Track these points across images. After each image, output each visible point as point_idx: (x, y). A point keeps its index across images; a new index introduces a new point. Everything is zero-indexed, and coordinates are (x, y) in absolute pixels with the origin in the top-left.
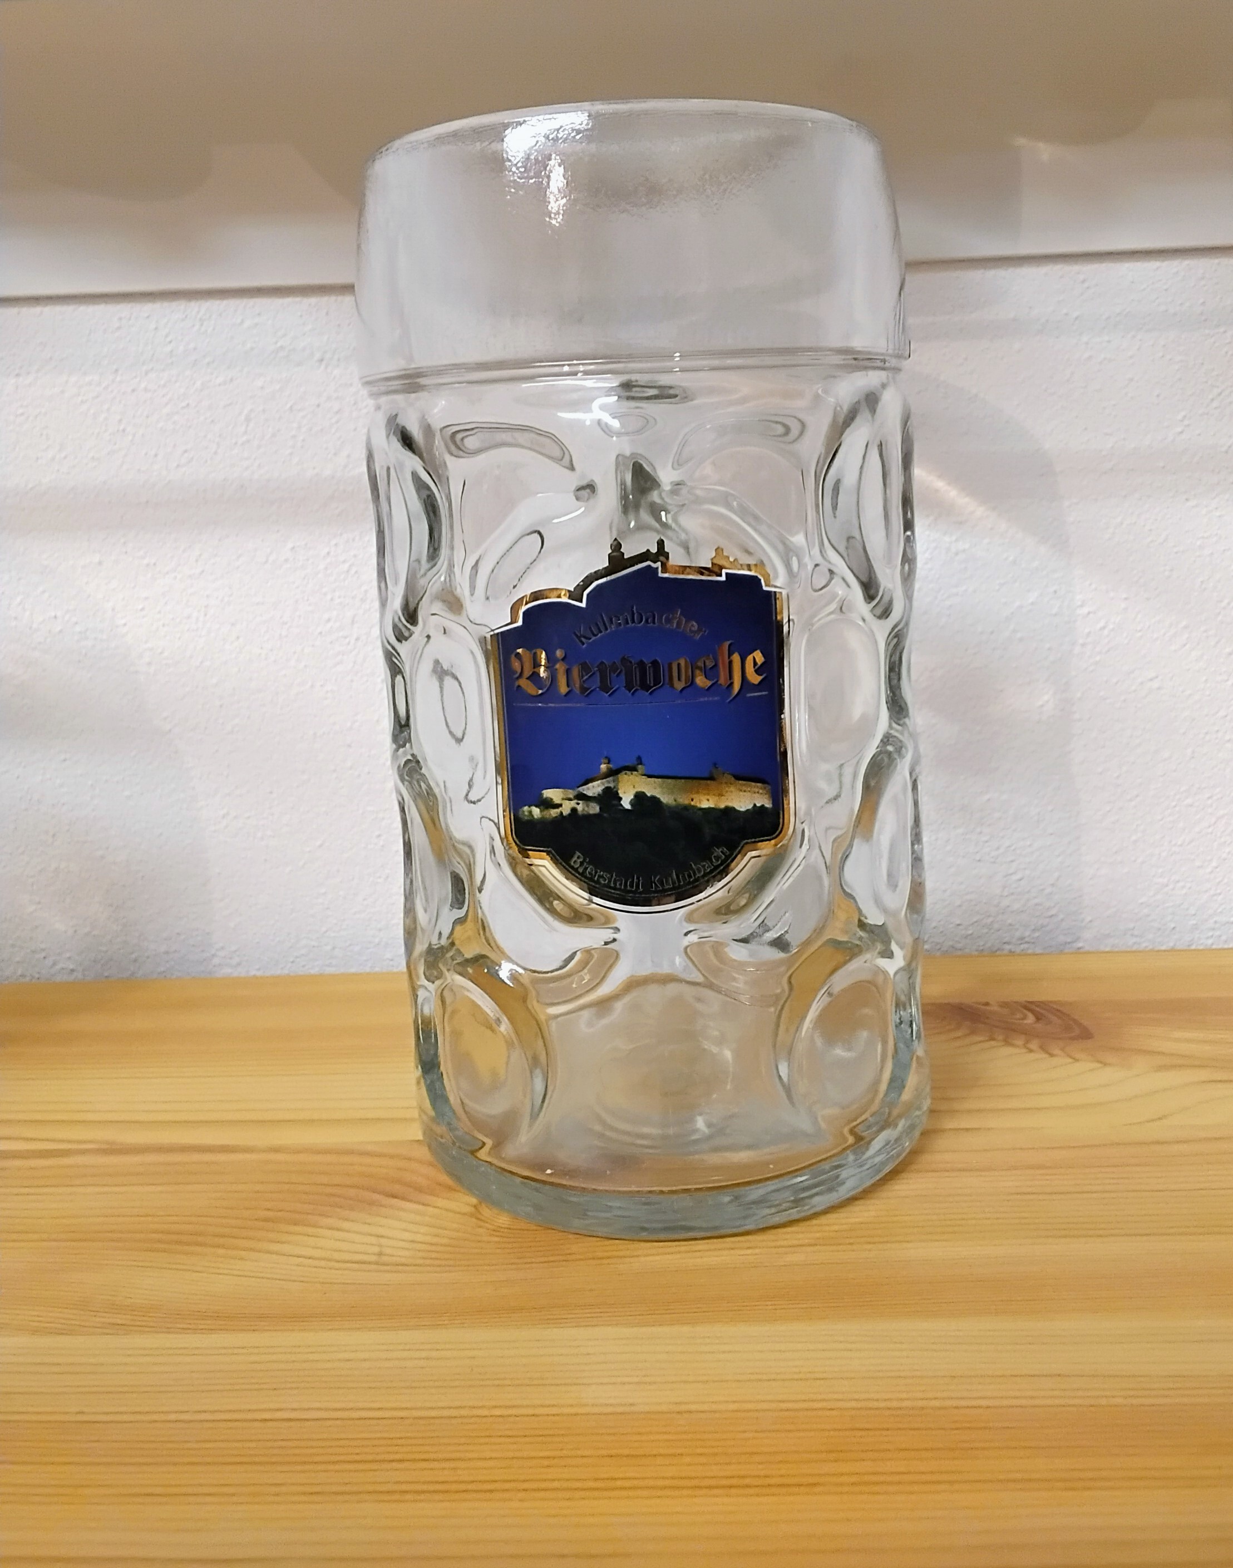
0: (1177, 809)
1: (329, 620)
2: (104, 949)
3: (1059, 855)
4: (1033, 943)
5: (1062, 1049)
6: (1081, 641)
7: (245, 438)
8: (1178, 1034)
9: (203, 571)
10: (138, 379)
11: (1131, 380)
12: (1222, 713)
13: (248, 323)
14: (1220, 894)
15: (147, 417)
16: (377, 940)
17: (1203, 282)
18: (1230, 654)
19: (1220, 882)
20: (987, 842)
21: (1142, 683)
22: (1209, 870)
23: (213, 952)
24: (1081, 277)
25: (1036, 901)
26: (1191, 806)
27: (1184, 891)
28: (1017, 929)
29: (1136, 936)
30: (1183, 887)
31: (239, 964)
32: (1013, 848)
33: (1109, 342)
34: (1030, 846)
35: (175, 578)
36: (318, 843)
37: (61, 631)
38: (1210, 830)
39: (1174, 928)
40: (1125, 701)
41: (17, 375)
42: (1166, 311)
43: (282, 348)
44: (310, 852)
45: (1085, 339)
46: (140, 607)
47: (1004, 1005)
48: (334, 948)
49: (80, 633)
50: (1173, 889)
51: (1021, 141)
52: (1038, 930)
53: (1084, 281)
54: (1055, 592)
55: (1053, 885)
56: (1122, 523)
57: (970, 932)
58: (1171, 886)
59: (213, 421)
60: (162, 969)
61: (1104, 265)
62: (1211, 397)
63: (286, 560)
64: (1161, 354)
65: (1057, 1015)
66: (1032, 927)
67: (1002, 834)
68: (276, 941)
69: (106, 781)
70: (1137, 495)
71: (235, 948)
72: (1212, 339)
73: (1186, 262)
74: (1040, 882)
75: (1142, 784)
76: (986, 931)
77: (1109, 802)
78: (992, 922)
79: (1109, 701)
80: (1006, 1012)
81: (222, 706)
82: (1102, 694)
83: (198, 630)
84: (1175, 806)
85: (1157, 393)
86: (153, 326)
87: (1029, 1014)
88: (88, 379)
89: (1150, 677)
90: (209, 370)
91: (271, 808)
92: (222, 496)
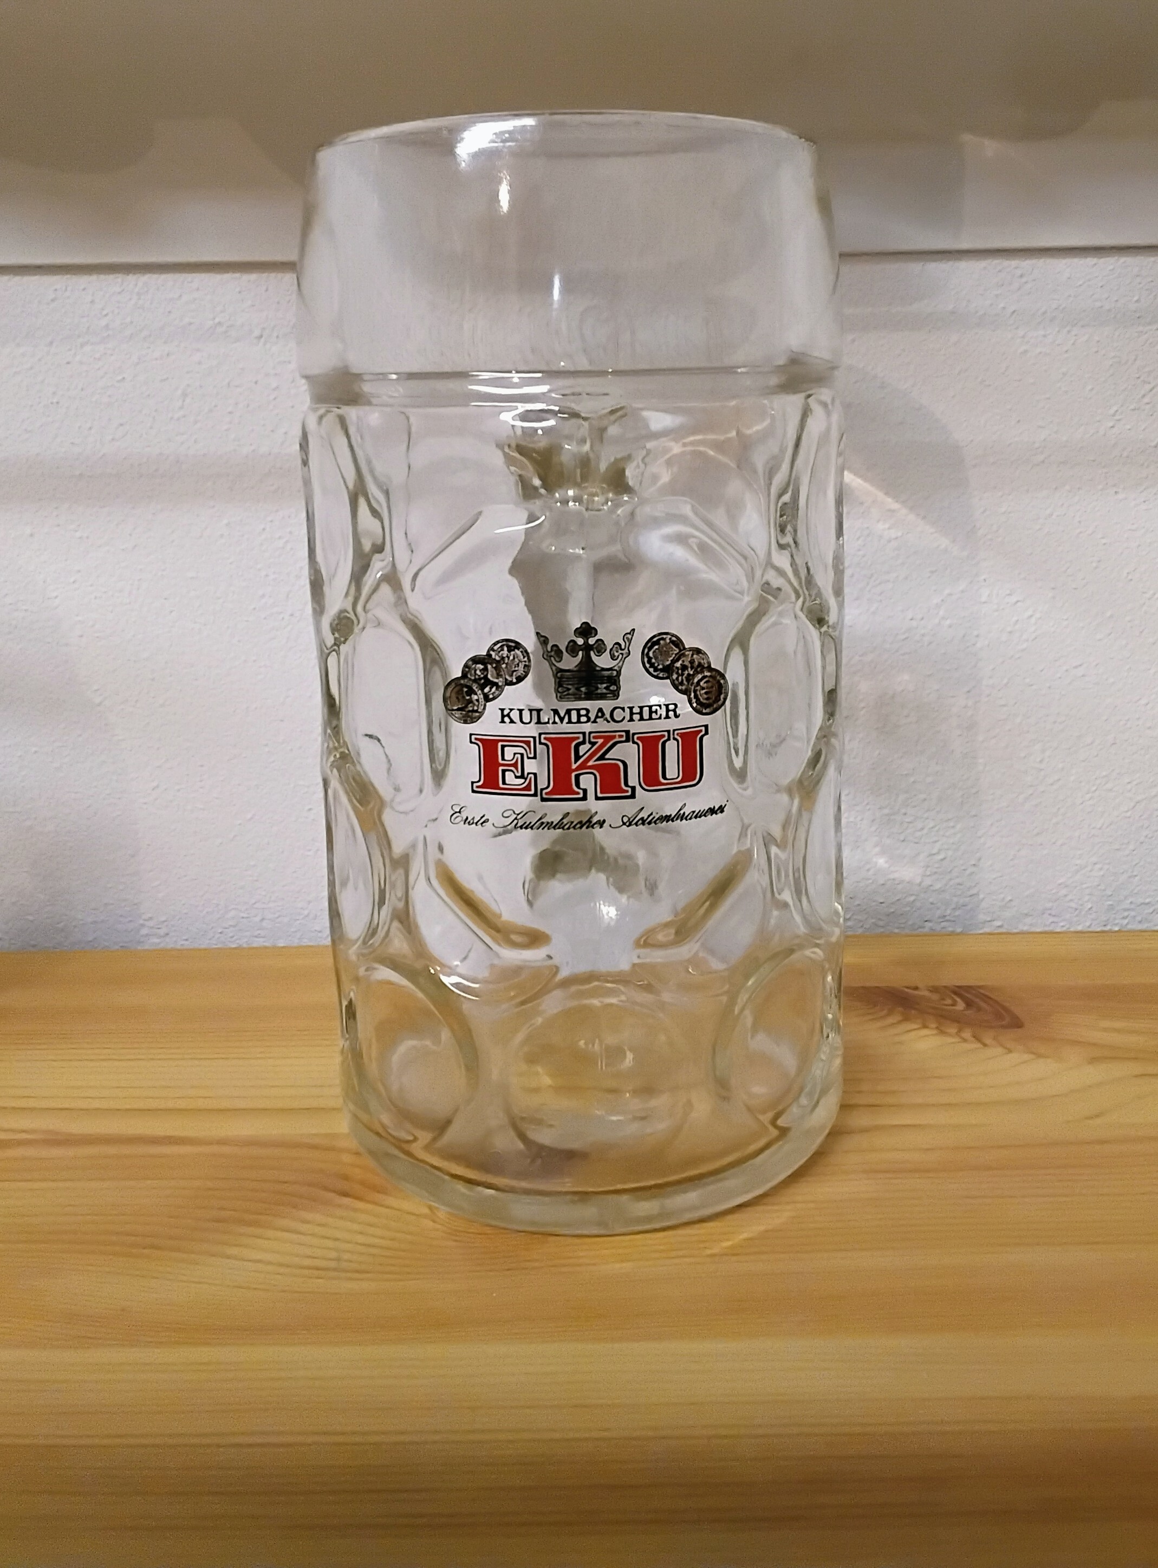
0: (1097, 793)
1: (263, 596)
2: (31, 918)
4: (954, 922)
5: (995, 1038)
6: (1009, 629)
7: (180, 413)
8: (1105, 1023)
9: (136, 546)
10: (74, 351)
11: (1064, 374)
12: (1143, 702)
13: (184, 299)
15: (83, 389)
16: (306, 912)
17: (1138, 280)
19: (1137, 864)
20: (911, 823)
21: (1067, 671)
22: (1127, 852)
23: (141, 922)
24: (1019, 272)
25: (958, 881)
26: (1111, 790)
27: (1102, 873)
28: (938, 909)
30: (1101, 869)
31: (167, 934)
32: (937, 828)
33: (1045, 336)
34: (953, 827)
35: (108, 551)
36: (249, 816)
38: (1130, 814)
40: (1050, 687)
42: (1102, 307)
43: (220, 323)
44: (240, 824)
46: (72, 580)
47: (934, 989)
48: (263, 919)
49: (11, 604)
50: (1091, 871)
51: (967, 138)
52: (959, 908)
53: (1021, 276)
55: (975, 865)
56: (1053, 514)
57: (892, 910)
58: (1089, 868)
59: (148, 396)
60: (90, 939)
61: (1042, 260)
62: (1143, 392)
63: (222, 536)
64: (1096, 349)
65: (985, 1002)
66: (953, 906)
67: (926, 815)
68: (205, 912)
69: (36, 752)
70: (1067, 487)
71: (163, 919)
72: (1146, 336)
73: (1123, 260)
74: (961, 862)
75: (1063, 769)
76: (908, 909)
77: (1031, 786)
78: (914, 901)
79: (1034, 687)
80: (935, 997)
81: (153, 680)
82: (1027, 680)
83: (130, 603)
84: (1095, 790)
85: (1089, 387)
86: (90, 298)
87: (959, 999)
88: (22, 350)
89: (1076, 665)
90: (146, 345)
91: (201, 781)
92: (157, 470)
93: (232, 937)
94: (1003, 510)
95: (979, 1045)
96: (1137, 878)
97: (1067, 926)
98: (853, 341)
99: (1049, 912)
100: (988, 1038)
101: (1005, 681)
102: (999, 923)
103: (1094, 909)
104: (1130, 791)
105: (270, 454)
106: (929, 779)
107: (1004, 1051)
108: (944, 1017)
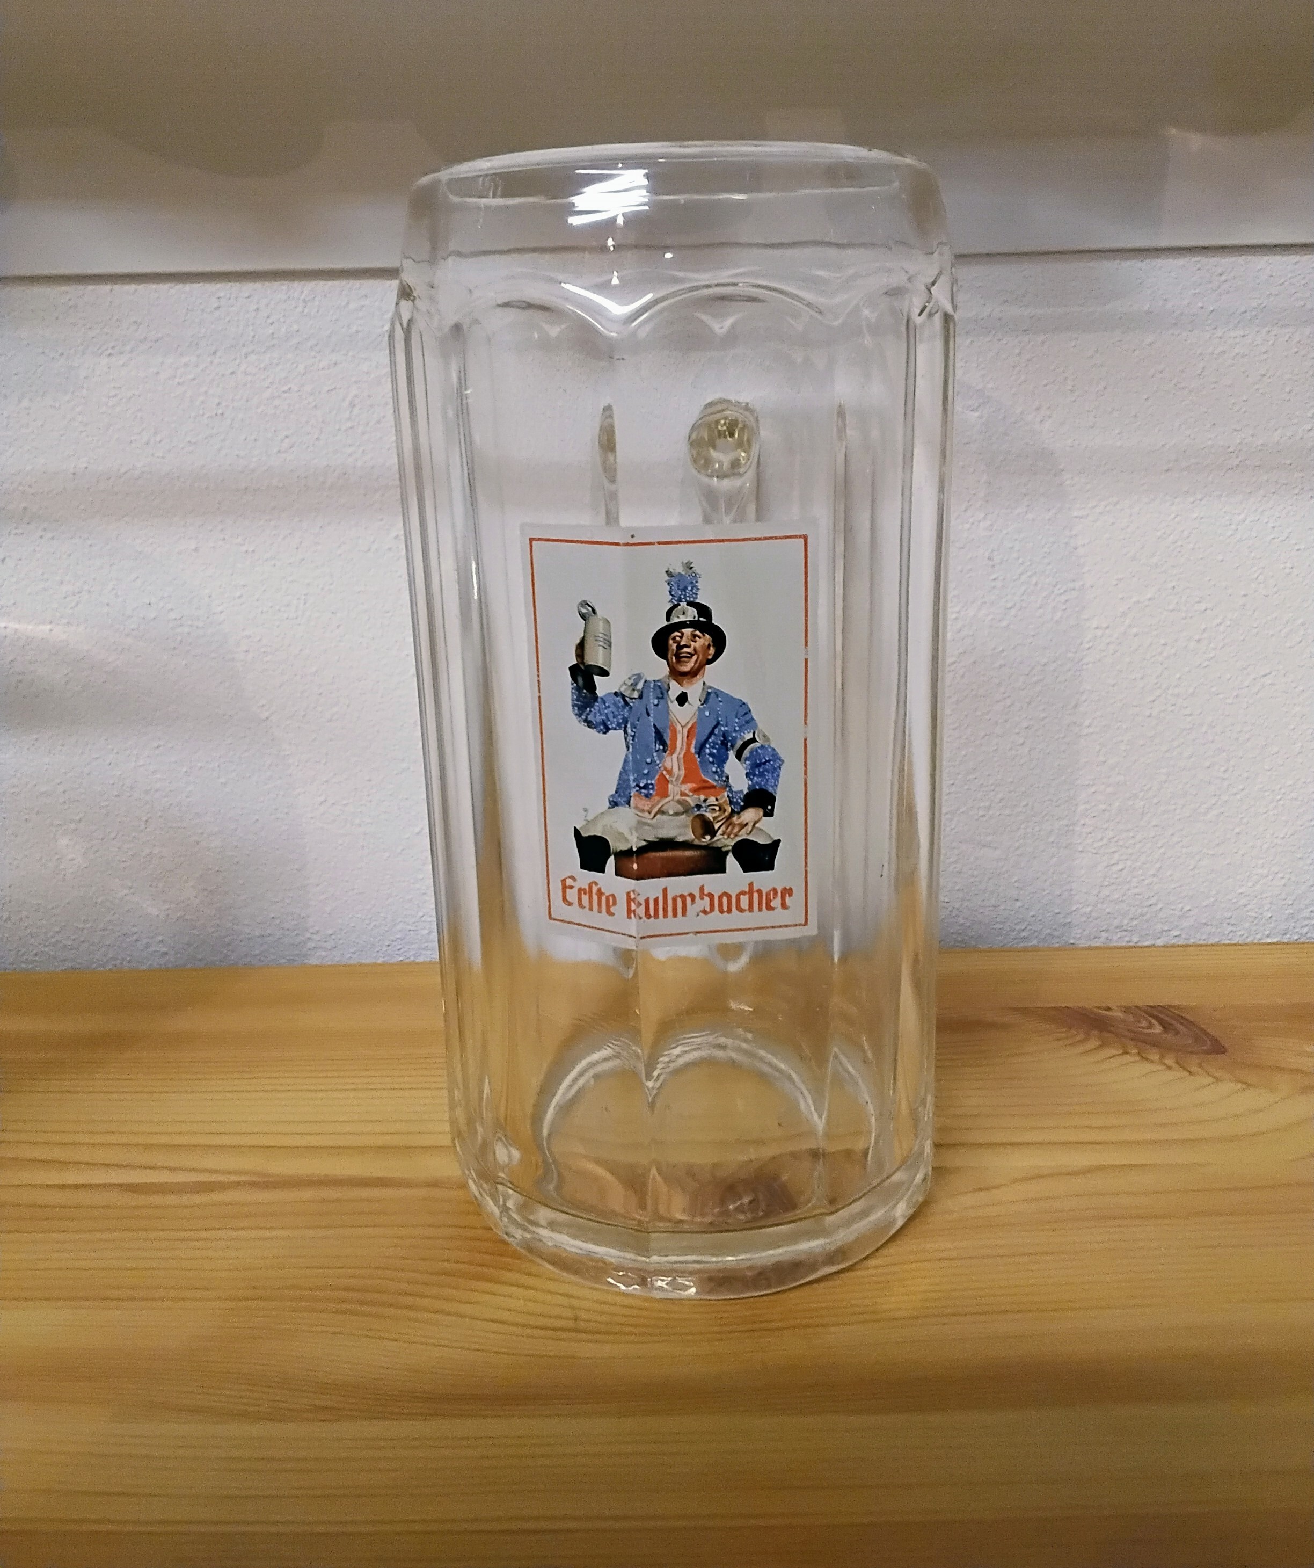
0: (1281, 802)
2: (197, 932)
3: (1162, 847)
4: (1131, 931)
5: (1200, 1066)
6: (1197, 637)
7: (349, 424)
9: (303, 560)
10: (238, 361)
11: (1262, 376)
13: (352, 306)
15: (247, 401)
20: (1089, 833)
21: (1255, 680)
23: (308, 935)
24: (1219, 270)
25: (1137, 891)
26: (1296, 799)
27: (1283, 881)
28: (1116, 918)
29: (1233, 925)
30: (1281, 878)
32: (1115, 839)
33: (1243, 336)
34: (1133, 837)
35: (274, 565)
37: (154, 619)
39: (1271, 917)
40: (1237, 696)
41: (110, 355)
42: (1304, 306)
44: (408, 838)
45: (1219, 333)
46: (238, 594)
47: (1127, 1010)
49: (175, 620)
50: (1271, 880)
51: (1174, 131)
52: (1137, 918)
53: (1221, 274)
54: (1174, 587)
55: (1154, 876)
56: (1244, 521)
57: (1069, 920)
58: (1270, 877)
59: (315, 406)
60: (257, 952)
61: (1241, 258)
63: (390, 549)
64: (1294, 350)
65: (1182, 1024)
66: (1131, 916)
67: (1105, 826)
68: (372, 925)
69: (201, 768)
70: (1262, 492)
71: (330, 932)
74: (1140, 872)
75: (1247, 778)
76: (1084, 919)
77: (1214, 796)
78: (1091, 911)
79: (1221, 696)
80: (1130, 1018)
81: (320, 694)
82: (1213, 689)
83: (297, 618)
84: (1280, 800)
85: (1288, 389)
86: (254, 307)
87: (1154, 1021)
88: (184, 360)
89: (1262, 673)
90: (313, 354)
91: (369, 796)
92: (324, 482)
93: (399, 949)
94: (1195, 515)
95: (1183, 1073)
97: (1246, 935)
98: (1044, 342)
99: (1228, 921)
100: (1192, 1063)
101: (1191, 690)
102: (1174, 934)
103: (1274, 918)
106: (1110, 790)
107: (1212, 1080)
108: (1144, 1042)
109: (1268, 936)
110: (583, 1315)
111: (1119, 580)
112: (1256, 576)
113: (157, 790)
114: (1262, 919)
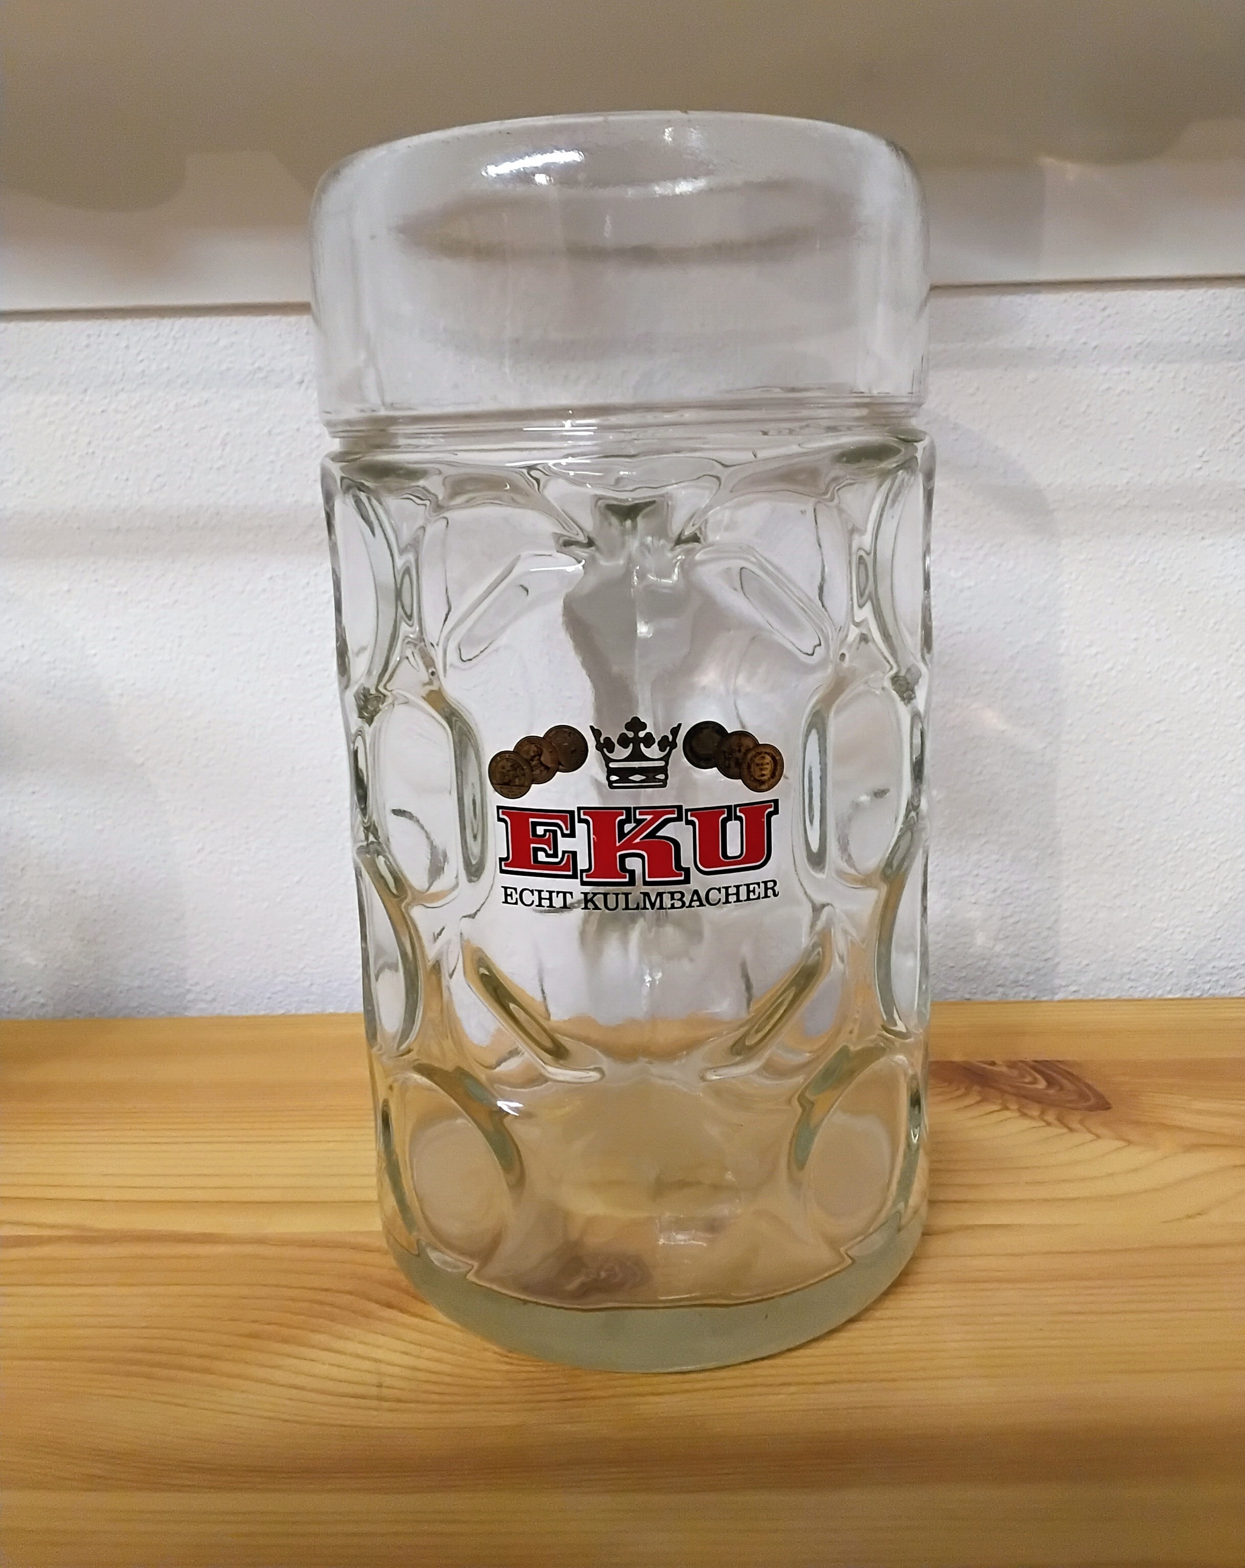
0: (1179, 854)
1: (308, 652)
2: (75, 983)
4: (1027, 986)
5: (1081, 1122)
6: (1088, 682)
7: (221, 463)
8: (1198, 1105)
9: (176, 601)
10: (109, 399)
11: (1150, 413)
12: (1230, 757)
13: (222, 343)
14: (1219, 939)
15: (118, 439)
17: (1228, 313)
18: (1240, 697)
19: (1219, 928)
20: (983, 884)
21: (1149, 726)
22: (1210, 914)
23: (188, 987)
24: (1102, 305)
25: (1032, 944)
26: (1195, 850)
27: (1183, 936)
28: (1011, 972)
29: (1133, 980)
30: (1181, 932)
31: (214, 1000)
32: (1010, 890)
33: (1128, 373)
34: (1028, 889)
35: (148, 607)
36: (296, 879)
37: (28, 662)
38: (1212, 875)
39: (1172, 973)
40: (1130, 743)
42: (1189, 342)
43: (260, 369)
44: (287, 887)
46: (111, 637)
47: (1012, 1065)
48: (312, 984)
49: (49, 663)
50: (1172, 934)
51: (1048, 162)
52: (1032, 973)
53: (1104, 309)
55: (1049, 928)
56: (1134, 561)
57: (964, 974)
58: (1171, 931)
59: (186, 445)
60: (136, 1004)
61: (1126, 293)
62: (1231, 432)
63: (264, 590)
64: (1182, 386)
65: (1068, 1079)
66: (1026, 970)
67: (999, 877)
68: (252, 977)
69: (77, 814)
70: (1152, 532)
71: (210, 983)
72: (1236, 373)
73: (1212, 291)
74: (1035, 925)
75: (1143, 828)
76: (979, 973)
77: (1108, 846)
78: (985, 966)
79: (1114, 743)
80: (1016, 1073)
81: (196, 739)
82: (1106, 736)
83: (171, 661)
84: (1178, 850)
85: (1176, 427)
86: (124, 344)
87: (1038, 1076)
88: (55, 399)
89: (1157, 719)
90: (183, 391)
91: (247, 843)
92: (196, 522)
93: (280, 1002)
94: (1082, 557)
95: (1065, 1130)
96: (1220, 941)
97: (1147, 991)
100: (1074, 1120)
101: (1083, 737)
102: (1074, 988)
103: (1175, 974)
104: (1214, 851)
105: (313, 505)
107: (1092, 1137)
108: (1026, 1097)
109: (1170, 992)
110: (388, 1381)
111: (1006, 623)
112: (1146, 619)
113: (33, 837)
114: (1161, 975)
